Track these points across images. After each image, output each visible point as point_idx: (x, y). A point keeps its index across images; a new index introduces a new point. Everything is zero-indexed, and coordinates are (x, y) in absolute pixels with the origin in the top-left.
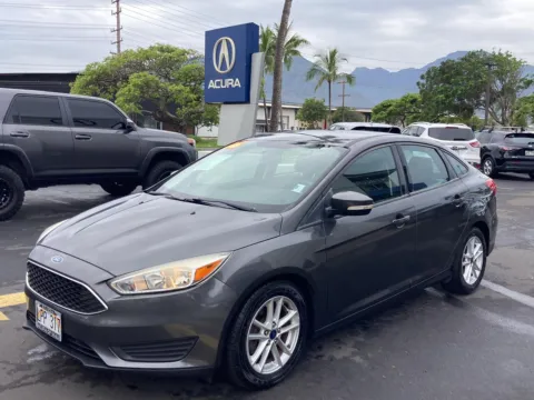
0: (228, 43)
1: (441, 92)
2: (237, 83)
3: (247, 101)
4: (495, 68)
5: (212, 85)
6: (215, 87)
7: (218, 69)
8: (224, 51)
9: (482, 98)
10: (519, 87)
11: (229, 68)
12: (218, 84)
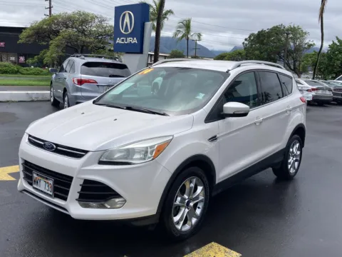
0: (130, 15)
1: (257, 49)
2: (135, 41)
3: (141, 52)
4: (291, 36)
5: (119, 41)
6: (121, 42)
7: (123, 32)
8: (127, 20)
9: (282, 54)
10: (305, 48)
11: (130, 31)
12: (123, 40)
